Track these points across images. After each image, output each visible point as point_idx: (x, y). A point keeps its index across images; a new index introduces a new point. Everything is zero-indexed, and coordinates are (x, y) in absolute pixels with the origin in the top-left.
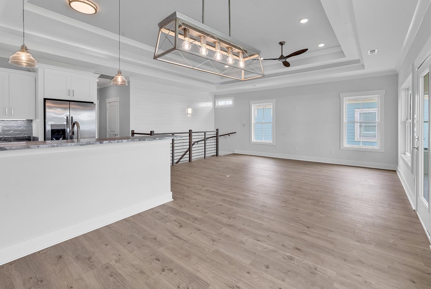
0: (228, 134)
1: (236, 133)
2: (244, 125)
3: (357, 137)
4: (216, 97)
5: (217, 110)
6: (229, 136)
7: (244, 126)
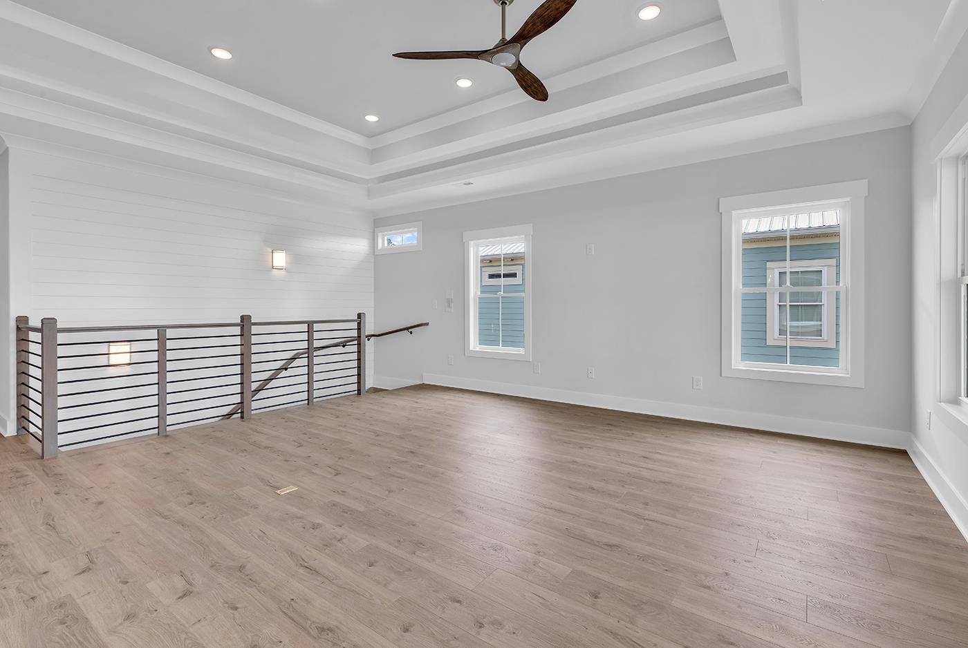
0: (407, 329)
1: (427, 324)
2: (449, 302)
3: (773, 337)
4: (379, 222)
5: (379, 261)
6: (411, 333)
7: (449, 306)
